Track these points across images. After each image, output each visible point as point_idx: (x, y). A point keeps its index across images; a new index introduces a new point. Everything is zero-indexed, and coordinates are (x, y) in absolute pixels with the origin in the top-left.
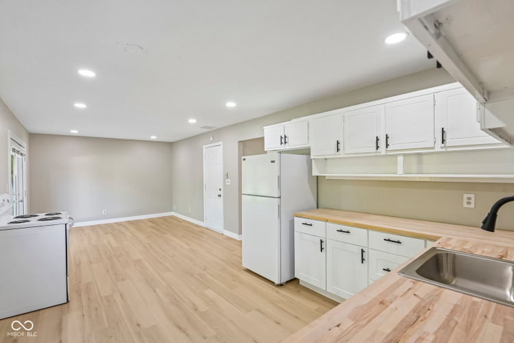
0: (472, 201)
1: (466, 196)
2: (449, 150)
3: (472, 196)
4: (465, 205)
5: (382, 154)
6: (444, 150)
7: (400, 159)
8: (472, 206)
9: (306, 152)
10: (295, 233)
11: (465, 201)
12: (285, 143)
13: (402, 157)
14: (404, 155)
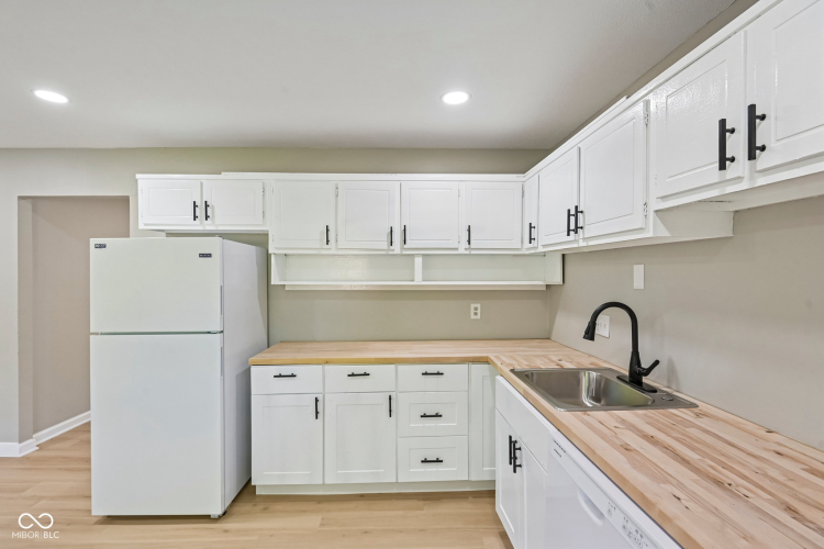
0: (479, 311)
1: (473, 306)
2: (473, 252)
3: (479, 306)
4: (473, 317)
5: (395, 252)
6: (467, 252)
7: (418, 261)
8: (478, 317)
9: (259, 240)
10: (252, 397)
11: (472, 311)
12: (207, 217)
13: (421, 259)
14: (423, 255)
